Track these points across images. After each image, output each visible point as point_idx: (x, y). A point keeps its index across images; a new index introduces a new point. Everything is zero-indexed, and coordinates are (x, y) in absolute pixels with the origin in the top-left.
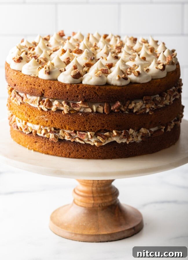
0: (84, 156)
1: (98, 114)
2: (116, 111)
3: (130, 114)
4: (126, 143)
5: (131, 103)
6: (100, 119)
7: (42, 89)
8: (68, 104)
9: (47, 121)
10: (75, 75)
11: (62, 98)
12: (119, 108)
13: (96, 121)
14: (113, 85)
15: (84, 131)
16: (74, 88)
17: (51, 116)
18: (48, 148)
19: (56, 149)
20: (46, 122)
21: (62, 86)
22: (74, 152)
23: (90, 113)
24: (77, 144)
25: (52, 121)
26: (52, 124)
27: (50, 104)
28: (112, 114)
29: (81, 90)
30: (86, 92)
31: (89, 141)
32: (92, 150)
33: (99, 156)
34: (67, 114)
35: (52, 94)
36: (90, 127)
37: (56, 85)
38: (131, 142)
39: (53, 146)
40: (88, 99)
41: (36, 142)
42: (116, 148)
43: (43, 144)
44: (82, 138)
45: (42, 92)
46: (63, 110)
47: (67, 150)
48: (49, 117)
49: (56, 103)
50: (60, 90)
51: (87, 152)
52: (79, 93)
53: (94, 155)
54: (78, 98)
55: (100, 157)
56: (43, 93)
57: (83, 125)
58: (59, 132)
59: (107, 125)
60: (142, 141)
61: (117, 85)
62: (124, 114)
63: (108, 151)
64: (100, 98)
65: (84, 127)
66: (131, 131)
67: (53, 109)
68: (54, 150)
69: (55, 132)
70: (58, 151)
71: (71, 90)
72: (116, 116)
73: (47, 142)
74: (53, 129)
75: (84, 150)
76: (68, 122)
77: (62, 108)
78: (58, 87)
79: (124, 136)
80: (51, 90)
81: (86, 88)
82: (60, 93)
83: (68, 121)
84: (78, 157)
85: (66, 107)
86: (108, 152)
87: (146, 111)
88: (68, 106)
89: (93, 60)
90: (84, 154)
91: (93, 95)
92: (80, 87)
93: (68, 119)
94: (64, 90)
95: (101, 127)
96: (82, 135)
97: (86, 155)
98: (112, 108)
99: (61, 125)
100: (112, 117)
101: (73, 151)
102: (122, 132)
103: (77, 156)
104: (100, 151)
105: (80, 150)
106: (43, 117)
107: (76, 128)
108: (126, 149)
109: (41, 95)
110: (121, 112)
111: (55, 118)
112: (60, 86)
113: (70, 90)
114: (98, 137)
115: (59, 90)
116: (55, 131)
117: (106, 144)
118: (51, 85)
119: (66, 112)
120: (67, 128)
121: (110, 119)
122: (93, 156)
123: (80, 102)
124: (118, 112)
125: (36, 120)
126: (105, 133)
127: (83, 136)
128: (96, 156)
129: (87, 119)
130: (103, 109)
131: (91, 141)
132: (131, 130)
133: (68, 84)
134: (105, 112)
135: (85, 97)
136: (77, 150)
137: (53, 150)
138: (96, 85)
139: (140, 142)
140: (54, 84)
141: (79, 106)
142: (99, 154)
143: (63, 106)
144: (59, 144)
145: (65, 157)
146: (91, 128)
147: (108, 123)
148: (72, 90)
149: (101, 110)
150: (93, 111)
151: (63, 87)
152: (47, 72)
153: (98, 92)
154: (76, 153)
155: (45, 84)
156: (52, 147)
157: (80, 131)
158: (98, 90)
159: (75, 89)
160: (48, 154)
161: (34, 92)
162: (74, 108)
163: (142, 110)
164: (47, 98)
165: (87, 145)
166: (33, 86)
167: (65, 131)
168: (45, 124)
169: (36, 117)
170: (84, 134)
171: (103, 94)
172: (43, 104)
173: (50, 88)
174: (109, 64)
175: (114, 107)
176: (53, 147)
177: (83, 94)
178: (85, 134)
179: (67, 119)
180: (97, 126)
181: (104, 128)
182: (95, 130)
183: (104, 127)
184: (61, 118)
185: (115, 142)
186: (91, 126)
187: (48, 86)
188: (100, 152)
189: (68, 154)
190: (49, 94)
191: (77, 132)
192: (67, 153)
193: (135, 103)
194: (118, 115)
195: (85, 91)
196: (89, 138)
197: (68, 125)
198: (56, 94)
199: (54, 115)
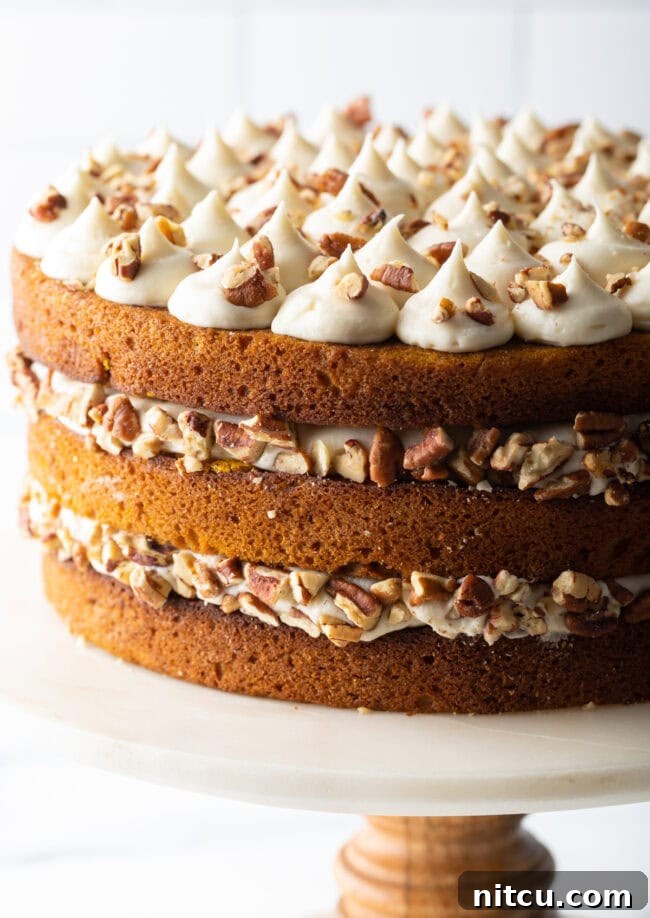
0: (279, 687)
1: (339, 483)
2: (427, 474)
3: (499, 499)
4: (480, 638)
5: (501, 442)
6: (352, 512)
7: (102, 348)
8: (202, 426)
9: (122, 505)
10: (239, 288)
11: (178, 397)
12: (442, 462)
13: (332, 519)
14: (415, 346)
15: (280, 567)
16: (224, 348)
17: (135, 481)
18: (134, 636)
19: (163, 643)
20: (117, 509)
21: (176, 339)
22: (236, 665)
23: (302, 477)
24: (247, 624)
25: (140, 505)
26: (139, 518)
27: (131, 424)
28: (407, 491)
29: (259, 362)
30: (278, 372)
31: (298, 613)
32: (314, 660)
33: (348, 694)
34: (200, 474)
35: (138, 375)
36: (301, 546)
37: (152, 330)
38: (511, 637)
39: (151, 625)
40: (290, 407)
41: (93, 602)
42: (436, 663)
43: (115, 614)
44: (263, 598)
45: (101, 364)
46: (182, 455)
47: (205, 649)
48: (129, 487)
49: (151, 417)
50: (168, 354)
51: (293, 666)
52: (248, 375)
53: (326, 687)
54: (244, 401)
55: (356, 697)
56: (107, 368)
57: (269, 534)
58: (170, 562)
59: (386, 542)
60: (570, 636)
61: (436, 348)
62: (470, 494)
63: (394, 673)
64: (348, 407)
65: (275, 544)
66: (504, 581)
67: (141, 447)
68: (155, 648)
69: (154, 561)
70: (172, 652)
71: (213, 359)
72: (429, 503)
73: (127, 603)
74: (142, 545)
75: (281, 656)
76: (205, 515)
77: (176, 446)
78: (159, 342)
79: (465, 602)
80: (131, 354)
81: (280, 353)
82: (167, 373)
83: (203, 511)
84: (255, 688)
85: (190, 439)
86: (396, 677)
87: (588, 488)
88: (199, 438)
89: (375, 224)
90: (282, 678)
91: (313, 390)
92: (252, 347)
93: (203, 501)
94: (186, 354)
95: (354, 551)
96: (267, 584)
97: (288, 682)
98: (406, 461)
99: (177, 528)
100: (407, 504)
101: (234, 656)
102: (458, 585)
103: (251, 685)
104: (356, 670)
105: (262, 658)
106: (108, 486)
107: (241, 548)
108: (483, 671)
109: (97, 378)
110: (451, 483)
111: (152, 494)
112: (167, 337)
113: (208, 357)
114: (339, 599)
115: (163, 355)
116: (154, 553)
117: (381, 639)
118: (133, 330)
119: (191, 464)
120: (202, 546)
121: (399, 512)
122: (320, 692)
123: (253, 421)
124: (439, 482)
125: (83, 496)
126: (377, 581)
127: (268, 590)
128: (337, 690)
129: (287, 507)
130: (361, 462)
131: (308, 617)
132: (503, 575)
133: (205, 329)
134: (373, 477)
135: (279, 397)
136: (249, 655)
137: (150, 646)
138: (330, 344)
139: (560, 643)
140: (145, 325)
141: (248, 438)
142: (351, 683)
143: (180, 434)
144: (176, 620)
145: (201, 683)
146: (309, 552)
147: (390, 534)
148: (219, 359)
149: (353, 466)
150: (313, 472)
151: (181, 340)
152: (120, 265)
153: (334, 374)
154: (246, 667)
155: (110, 326)
156: (149, 632)
157: (261, 564)
158: (334, 365)
159: (229, 355)
160: (134, 661)
161: (72, 359)
162: (228, 450)
163: (566, 480)
164: (119, 391)
165: (293, 635)
166: (68, 333)
167: (197, 556)
168: (113, 516)
169: (83, 480)
170: (275, 581)
171: (357, 385)
172: (101, 422)
173: (130, 342)
174: (441, 245)
175: (417, 458)
176: (154, 631)
177: (265, 380)
178: (278, 582)
179: (199, 499)
180: (334, 544)
181: (370, 559)
182: (328, 563)
183: (371, 550)
184: (174, 494)
185: (425, 629)
186: (309, 545)
187: (120, 334)
188: (355, 676)
189: (213, 673)
190: (126, 376)
191: (247, 568)
192: (206, 664)
193: (528, 445)
194: (439, 495)
195: (273, 368)
196: (295, 602)
197: (206, 528)
198: (154, 377)
199: (147, 476)
